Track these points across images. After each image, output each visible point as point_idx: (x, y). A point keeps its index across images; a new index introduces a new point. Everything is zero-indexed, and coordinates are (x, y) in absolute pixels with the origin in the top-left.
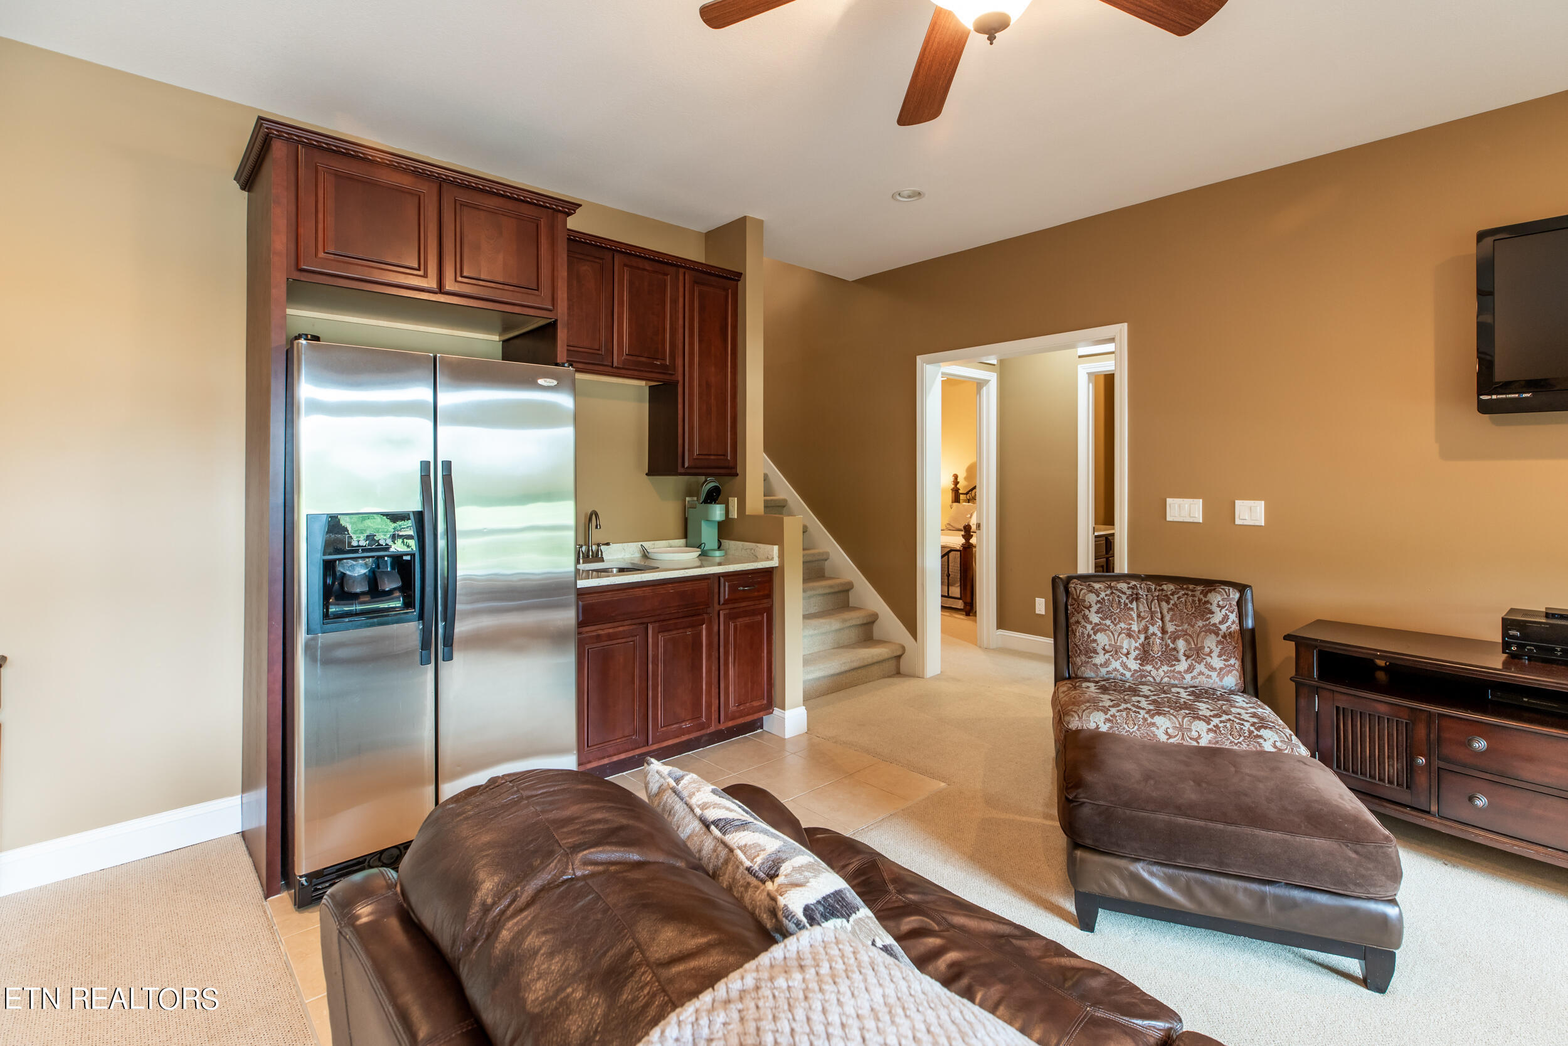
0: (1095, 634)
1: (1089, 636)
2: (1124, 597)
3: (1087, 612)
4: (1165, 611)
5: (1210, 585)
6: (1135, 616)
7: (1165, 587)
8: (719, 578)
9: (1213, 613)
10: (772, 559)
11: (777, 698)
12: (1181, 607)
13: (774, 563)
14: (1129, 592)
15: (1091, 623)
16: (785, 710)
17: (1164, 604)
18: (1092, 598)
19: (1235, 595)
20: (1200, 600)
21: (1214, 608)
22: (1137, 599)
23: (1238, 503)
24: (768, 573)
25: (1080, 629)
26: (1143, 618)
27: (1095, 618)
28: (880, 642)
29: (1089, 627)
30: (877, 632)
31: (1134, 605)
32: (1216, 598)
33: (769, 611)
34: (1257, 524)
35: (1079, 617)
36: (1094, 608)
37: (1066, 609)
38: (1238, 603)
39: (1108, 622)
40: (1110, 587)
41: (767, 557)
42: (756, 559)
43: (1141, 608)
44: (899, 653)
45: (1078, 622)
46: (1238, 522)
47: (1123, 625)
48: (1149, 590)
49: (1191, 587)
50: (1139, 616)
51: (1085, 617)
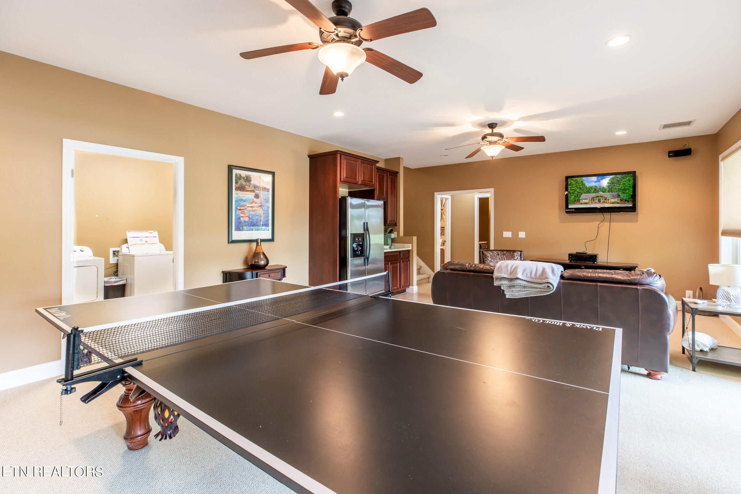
0: (490, 263)
1: (489, 263)
2: (496, 254)
3: (488, 258)
4: (505, 257)
5: (514, 251)
6: (498, 258)
7: (504, 252)
8: (400, 252)
9: (515, 257)
10: (410, 247)
11: (411, 284)
12: (508, 256)
13: (410, 249)
14: (497, 253)
15: (489, 260)
16: (413, 286)
17: (504, 256)
18: (489, 255)
19: (519, 253)
20: (512, 254)
21: (515, 256)
22: (498, 255)
23: (519, 232)
24: (409, 251)
25: (487, 262)
26: (500, 259)
27: (490, 259)
28: (422, 274)
29: (489, 261)
30: (421, 271)
31: (498, 256)
32: (515, 254)
33: (409, 260)
34: (524, 237)
35: (486, 259)
36: (490, 257)
37: (483, 257)
38: (520, 255)
39: (493, 260)
40: (492, 252)
41: (407, 247)
42: (404, 248)
43: (500, 257)
44: (429, 276)
45: (486, 260)
46: (519, 237)
47: (496, 261)
48: (501, 253)
49: (510, 252)
50: (499, 259)
51: (488, 259)
